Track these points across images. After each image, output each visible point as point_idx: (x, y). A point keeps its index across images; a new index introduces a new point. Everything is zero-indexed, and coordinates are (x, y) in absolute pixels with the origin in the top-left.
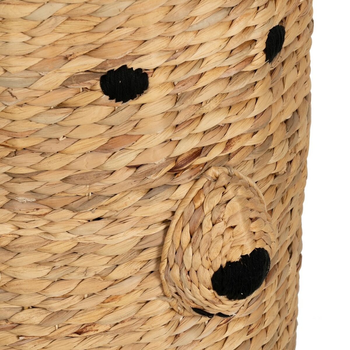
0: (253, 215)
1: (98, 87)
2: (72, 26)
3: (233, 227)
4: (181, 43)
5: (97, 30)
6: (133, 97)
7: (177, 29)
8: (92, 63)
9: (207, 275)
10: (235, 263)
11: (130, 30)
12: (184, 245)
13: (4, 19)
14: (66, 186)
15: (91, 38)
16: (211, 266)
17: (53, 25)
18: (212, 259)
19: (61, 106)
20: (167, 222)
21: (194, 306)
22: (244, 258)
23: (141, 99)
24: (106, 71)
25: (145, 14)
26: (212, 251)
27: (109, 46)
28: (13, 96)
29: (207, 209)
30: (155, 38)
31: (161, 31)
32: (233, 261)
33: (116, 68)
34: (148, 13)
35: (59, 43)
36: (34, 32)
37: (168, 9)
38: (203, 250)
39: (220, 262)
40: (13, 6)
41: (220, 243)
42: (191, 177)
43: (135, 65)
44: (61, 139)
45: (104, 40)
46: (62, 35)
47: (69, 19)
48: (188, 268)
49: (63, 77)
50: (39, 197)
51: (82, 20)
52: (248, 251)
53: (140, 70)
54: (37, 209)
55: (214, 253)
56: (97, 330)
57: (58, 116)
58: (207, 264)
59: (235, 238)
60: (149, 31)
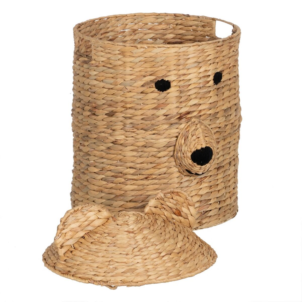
0: (206, 135)
1: (154, 86)
2: (146, 65)
3: (199, 138)
4: (182, 73)
5: (154, 66)
6: (166, 90)
7: (181, 67)
8: (152, 78)
9: (189, 154)
10: (199, 150)
11: (165, 67)
12: (182, 144)
13: (125, 62)
14: (143, 121)
15: (152, 69)
16: (191, 151)
17: (140, 64)
18: (191, 148)
19: (142, 93)
20: (177, 137)
21: (186, 168)
22: (202, 148)
23: (168, 91)
24: (157, 81)
25: (170, 62)
26: (191, 145)
27: (158, 72)
28: (126, 89)
29: (190, 131)
30: (173, 70)
31: (175, 67)
32: (198, 149)
33: (160, 80)
34: (171, 61)
35: (142, 71)
36: (134, 67)
37: (177, 60)
38: (188, 145)
39: (194, 150)
41: (194, 143)
42: (186, 121)
43: (166, 79)
44: (142, 104)
45: (156, 70)
46: (143, 68)
47: (145, 62)
48: (183, 152)
49: (142, 83)
50: (134, 125)
51: (149, 63)
52: (204, 146)
53: (168, 81)
54: (133, 130)
55: (192, 146)
56: (152, 177)
57: (141, 96)
58: (189, 150)
59: (199, 141)
60: (171, 67)
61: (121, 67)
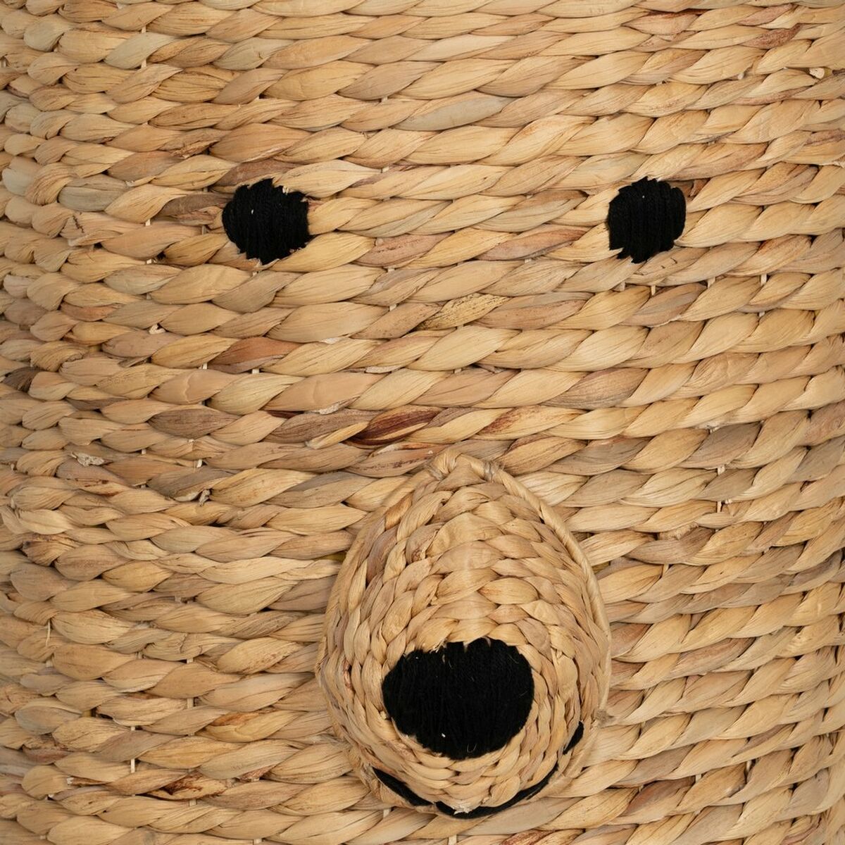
1: (219, 222)
3: (444, 576)
4: (386, 151)
5: (224, 97)
6: (284, 254)
8: (217, 167)
9: (375, 676)
11: (283, 104)
12: (351, 606)
14: (155, 438)
15: (213, 114)
16: (385, 657)
17: (152, 78)
18: (389, 638)
19: (162, 257)
20: (339, 556)
21: (378, 765)
22: (452, 648)
23: (298, 258)
24: (233, 189)
26: (390, 618)
27: (242, 131)
28: (79, 227)
29: (402, 532)
30: (331, 128)
31: (343, 111)
32: (426, 650)
33: (251, 182)
35: (163, 120)
36: (122, 92)
38: (375, 617)
39: (398, 650)
40: (89, 33)
41: (408, 602)
42: (399, 465)
43: (289, 183)
44: (154, 330)
45: (234, 120)
46: (168, 105)
48: (349, 657)
49: (160, 197)
50: (110, 456)
51: (200, 74)
52: (468, 635)
53: (298, 195)
54: (105, 482)
55: (393, 627)
56: (200, 789)
57: (155, 276)
58: (379, 646)
59: (443, 600)
60: (315, 109)
61: (66, 91)
